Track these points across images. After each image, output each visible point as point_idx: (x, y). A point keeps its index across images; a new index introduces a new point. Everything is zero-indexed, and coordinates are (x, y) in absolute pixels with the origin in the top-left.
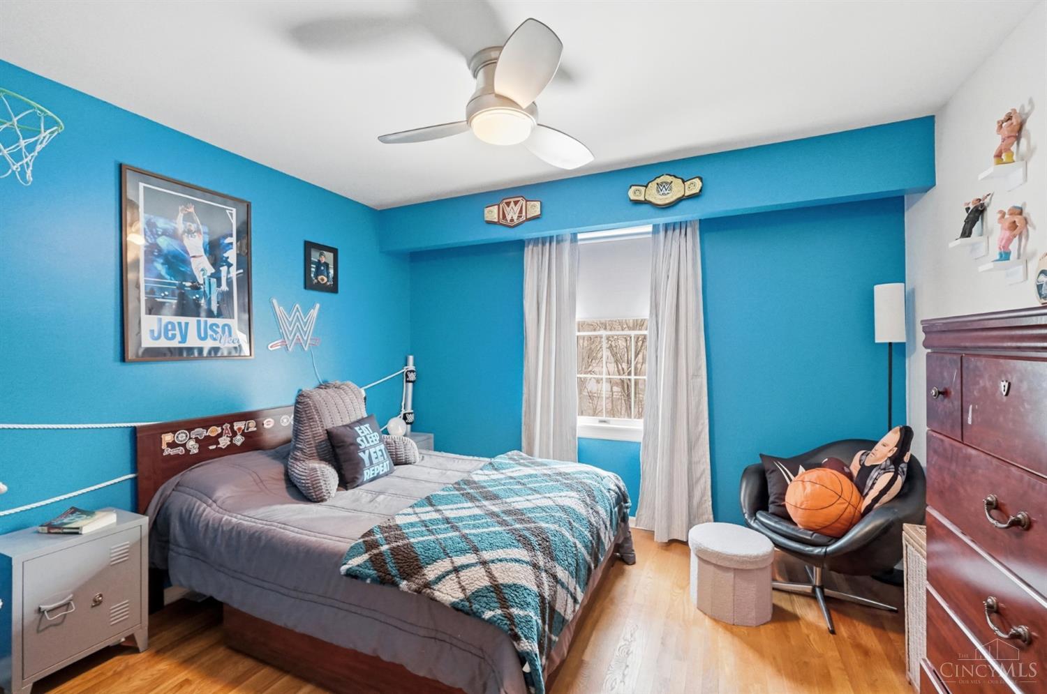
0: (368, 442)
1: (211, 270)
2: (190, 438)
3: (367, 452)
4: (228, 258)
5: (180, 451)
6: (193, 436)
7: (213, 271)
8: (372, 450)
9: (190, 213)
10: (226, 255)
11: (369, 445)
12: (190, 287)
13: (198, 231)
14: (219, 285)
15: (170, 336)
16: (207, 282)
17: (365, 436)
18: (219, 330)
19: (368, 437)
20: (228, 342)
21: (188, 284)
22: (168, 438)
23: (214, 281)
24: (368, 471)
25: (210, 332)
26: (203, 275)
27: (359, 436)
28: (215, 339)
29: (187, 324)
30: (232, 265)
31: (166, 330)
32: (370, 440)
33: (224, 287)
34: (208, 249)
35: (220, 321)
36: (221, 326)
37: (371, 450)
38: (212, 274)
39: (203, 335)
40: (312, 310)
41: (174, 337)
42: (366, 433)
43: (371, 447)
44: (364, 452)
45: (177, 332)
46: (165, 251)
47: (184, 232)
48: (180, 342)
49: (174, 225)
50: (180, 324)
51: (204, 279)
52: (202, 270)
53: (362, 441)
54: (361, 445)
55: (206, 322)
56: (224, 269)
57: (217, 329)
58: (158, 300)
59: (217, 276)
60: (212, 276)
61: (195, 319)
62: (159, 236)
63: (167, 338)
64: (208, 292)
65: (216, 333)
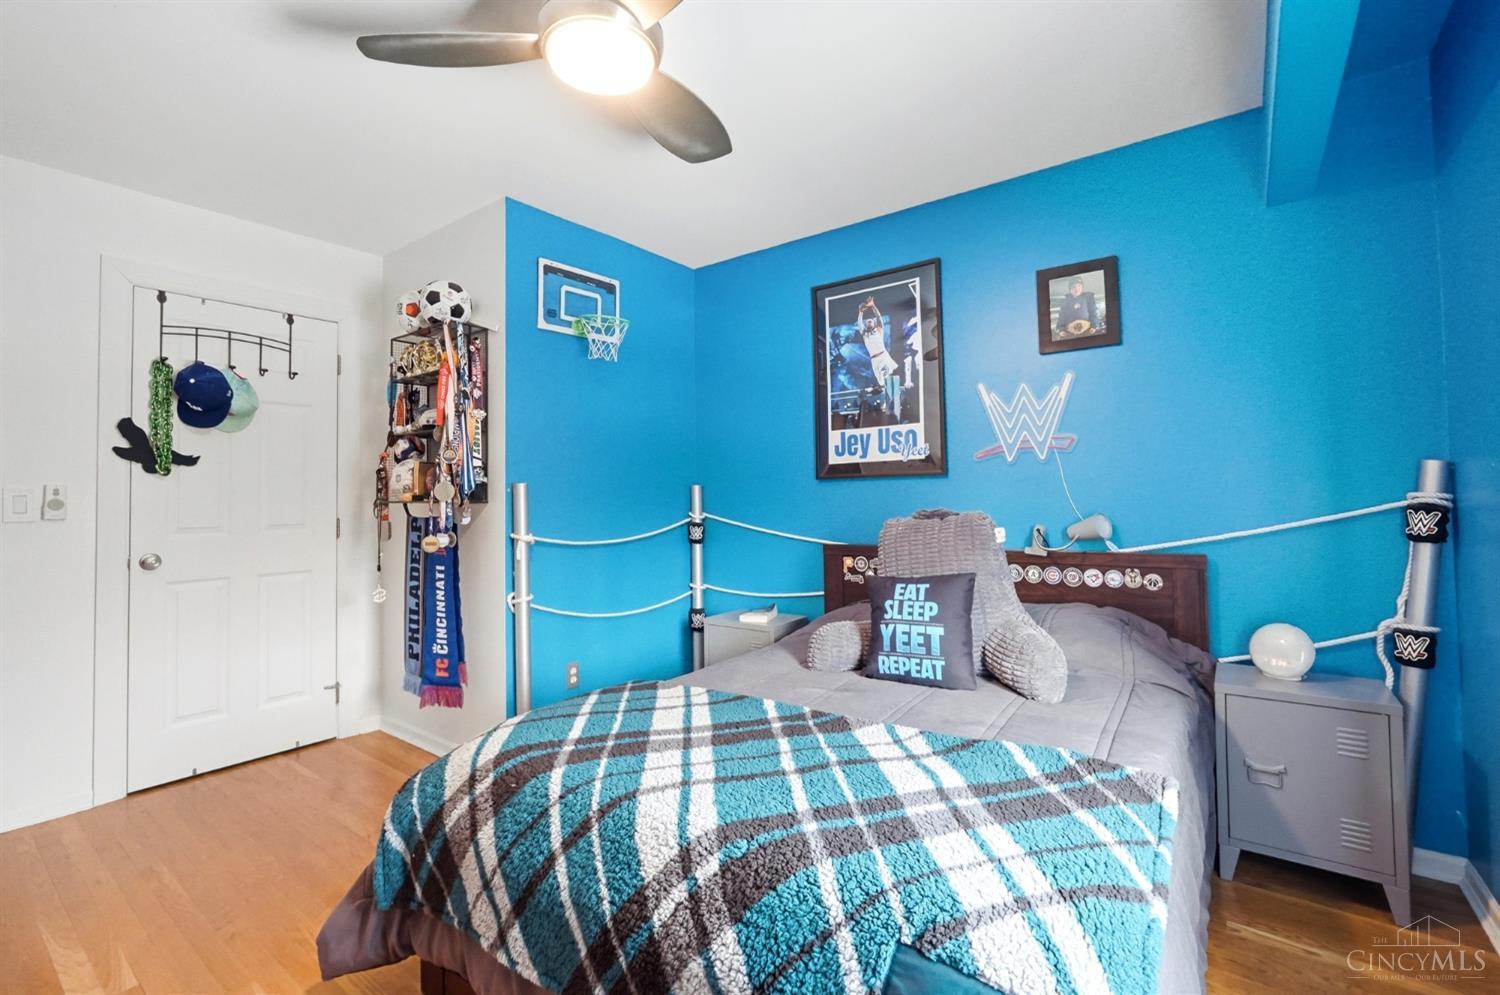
0: (900, 612)
1: (893, 365)
2: (869, 568)
3: (891, 627)
4: (912, 344)
5: (859, 579)
6: (872, 566)
7: (896, 366)
8: (901, 628)
9: (870, 308)
10: (909, 342)
11: (899, 617)
12: (872, 392)
13: (879, 324)
14: (902, 382)
15: (853, 450)
16: (889, 382)
17: (901, 602)
18: (902, 439)
19: (906, 604)
20: (913, 453)
21: (870, 390)
22: (848, 562)
23: (897, 378)
24: (885, 658)
25: (892, 443)
26: (885, 375)
27: (892, 598)
28: (897, 451)
29: (869, 436)
30: (917, 352)
31: (850, 445)
32: (906, 610)
33: (909, 383)
34: (889, 342)
35: (904, 428)
36: (904, 434)
37: (897, 625)
38: (894, 371)
39: (884, 447)
40: (1056, 388)
41: (855, 453)
42: (907, 596)
43: (902, 621)
44: (887, 625)
45: (859, 446)
46: (848, 360)
47: (865, 331)
48: (861, 457)
49: (856, 328)
50: (862, 436)
51: (886, 380)
52: (883, 369)
53: (892, 607)
54: (887, 613)
55: (887, 430)
56: (908, 361)
57: (900, 439)
58: (842, 413)
59: (900, 371)
60: (895, 372)
61: (876, 429)
62: (842, 345)
63: (851, 453)
64: (890, 394)
65: (899, 443)
